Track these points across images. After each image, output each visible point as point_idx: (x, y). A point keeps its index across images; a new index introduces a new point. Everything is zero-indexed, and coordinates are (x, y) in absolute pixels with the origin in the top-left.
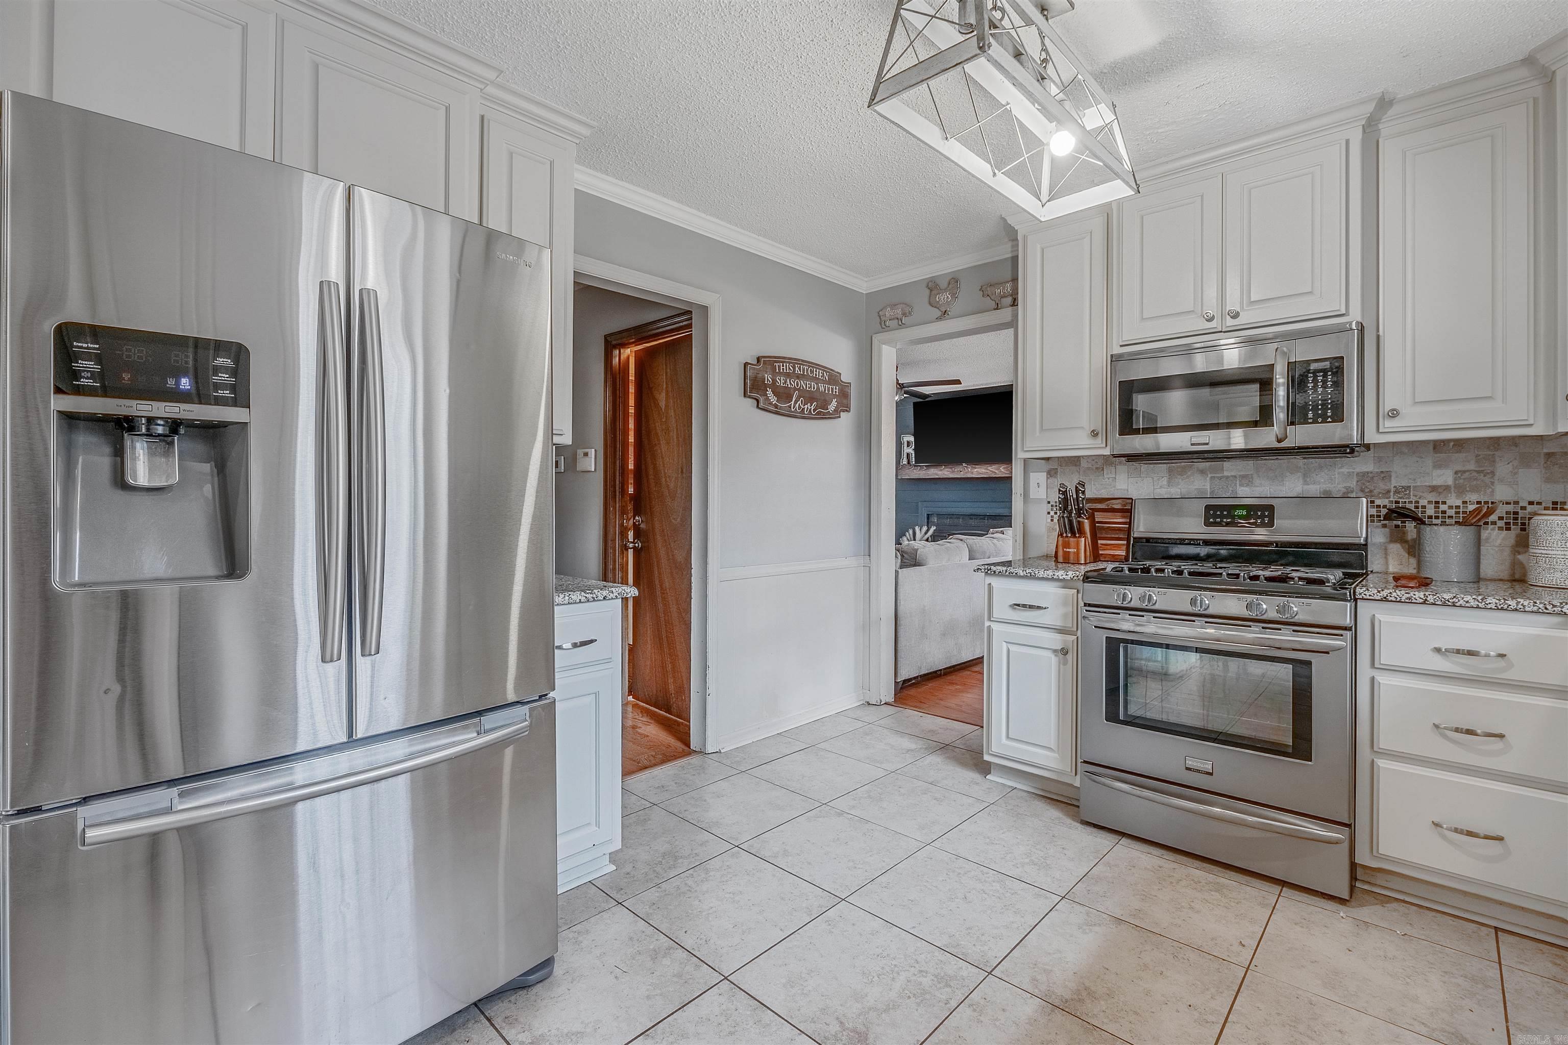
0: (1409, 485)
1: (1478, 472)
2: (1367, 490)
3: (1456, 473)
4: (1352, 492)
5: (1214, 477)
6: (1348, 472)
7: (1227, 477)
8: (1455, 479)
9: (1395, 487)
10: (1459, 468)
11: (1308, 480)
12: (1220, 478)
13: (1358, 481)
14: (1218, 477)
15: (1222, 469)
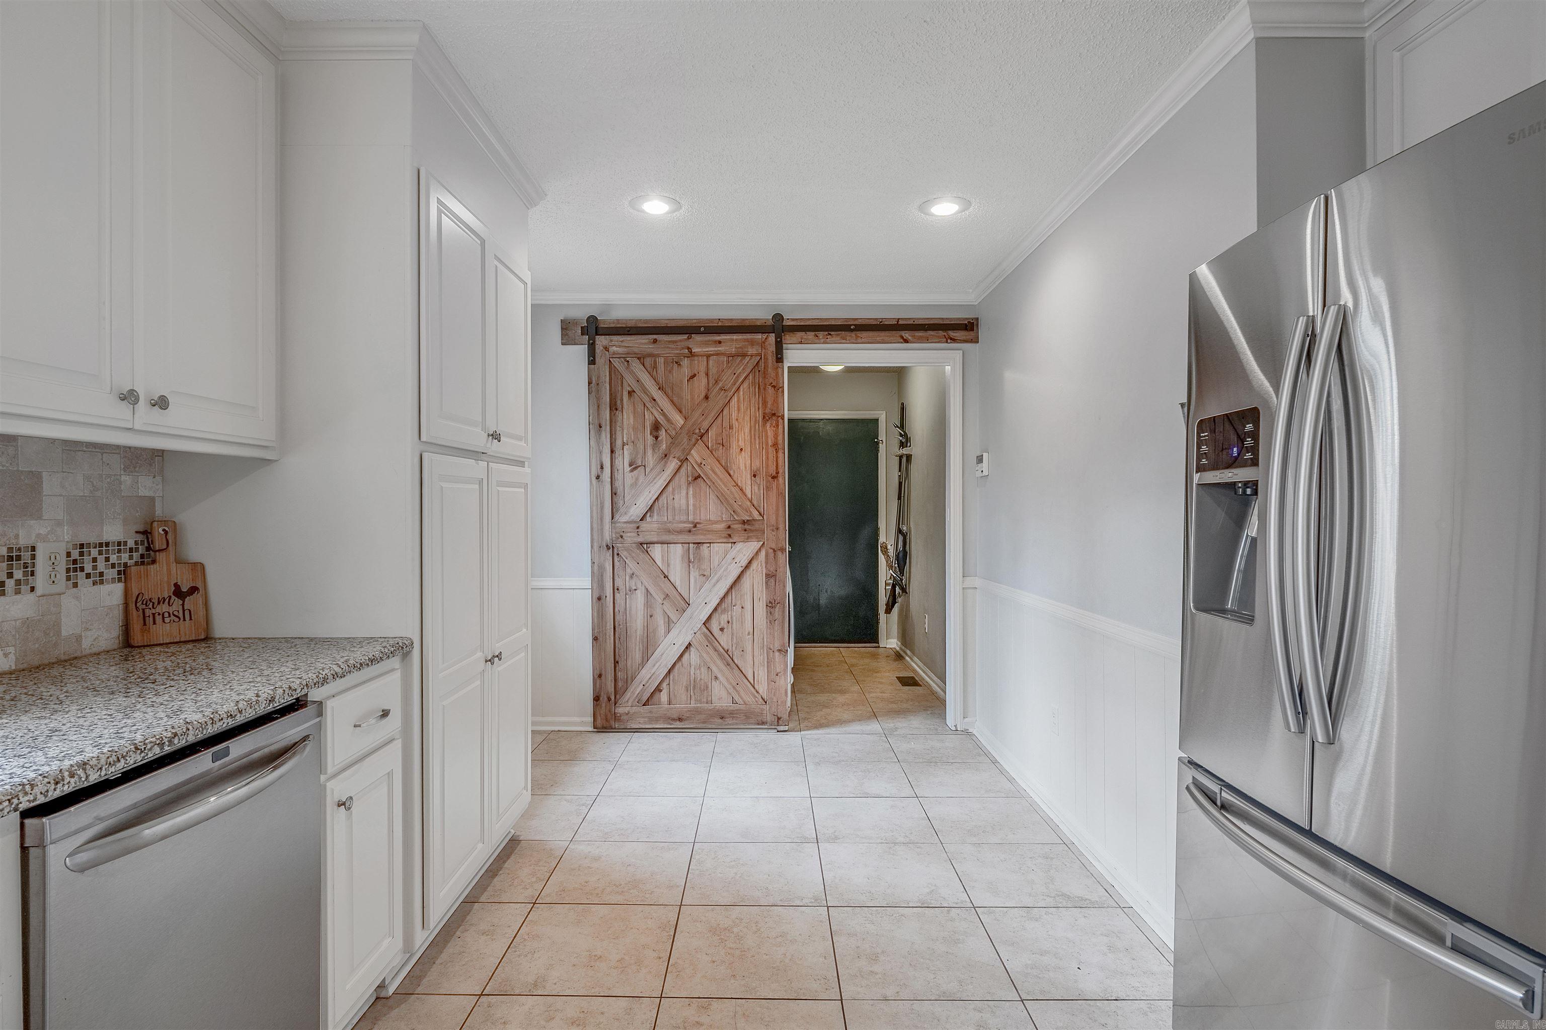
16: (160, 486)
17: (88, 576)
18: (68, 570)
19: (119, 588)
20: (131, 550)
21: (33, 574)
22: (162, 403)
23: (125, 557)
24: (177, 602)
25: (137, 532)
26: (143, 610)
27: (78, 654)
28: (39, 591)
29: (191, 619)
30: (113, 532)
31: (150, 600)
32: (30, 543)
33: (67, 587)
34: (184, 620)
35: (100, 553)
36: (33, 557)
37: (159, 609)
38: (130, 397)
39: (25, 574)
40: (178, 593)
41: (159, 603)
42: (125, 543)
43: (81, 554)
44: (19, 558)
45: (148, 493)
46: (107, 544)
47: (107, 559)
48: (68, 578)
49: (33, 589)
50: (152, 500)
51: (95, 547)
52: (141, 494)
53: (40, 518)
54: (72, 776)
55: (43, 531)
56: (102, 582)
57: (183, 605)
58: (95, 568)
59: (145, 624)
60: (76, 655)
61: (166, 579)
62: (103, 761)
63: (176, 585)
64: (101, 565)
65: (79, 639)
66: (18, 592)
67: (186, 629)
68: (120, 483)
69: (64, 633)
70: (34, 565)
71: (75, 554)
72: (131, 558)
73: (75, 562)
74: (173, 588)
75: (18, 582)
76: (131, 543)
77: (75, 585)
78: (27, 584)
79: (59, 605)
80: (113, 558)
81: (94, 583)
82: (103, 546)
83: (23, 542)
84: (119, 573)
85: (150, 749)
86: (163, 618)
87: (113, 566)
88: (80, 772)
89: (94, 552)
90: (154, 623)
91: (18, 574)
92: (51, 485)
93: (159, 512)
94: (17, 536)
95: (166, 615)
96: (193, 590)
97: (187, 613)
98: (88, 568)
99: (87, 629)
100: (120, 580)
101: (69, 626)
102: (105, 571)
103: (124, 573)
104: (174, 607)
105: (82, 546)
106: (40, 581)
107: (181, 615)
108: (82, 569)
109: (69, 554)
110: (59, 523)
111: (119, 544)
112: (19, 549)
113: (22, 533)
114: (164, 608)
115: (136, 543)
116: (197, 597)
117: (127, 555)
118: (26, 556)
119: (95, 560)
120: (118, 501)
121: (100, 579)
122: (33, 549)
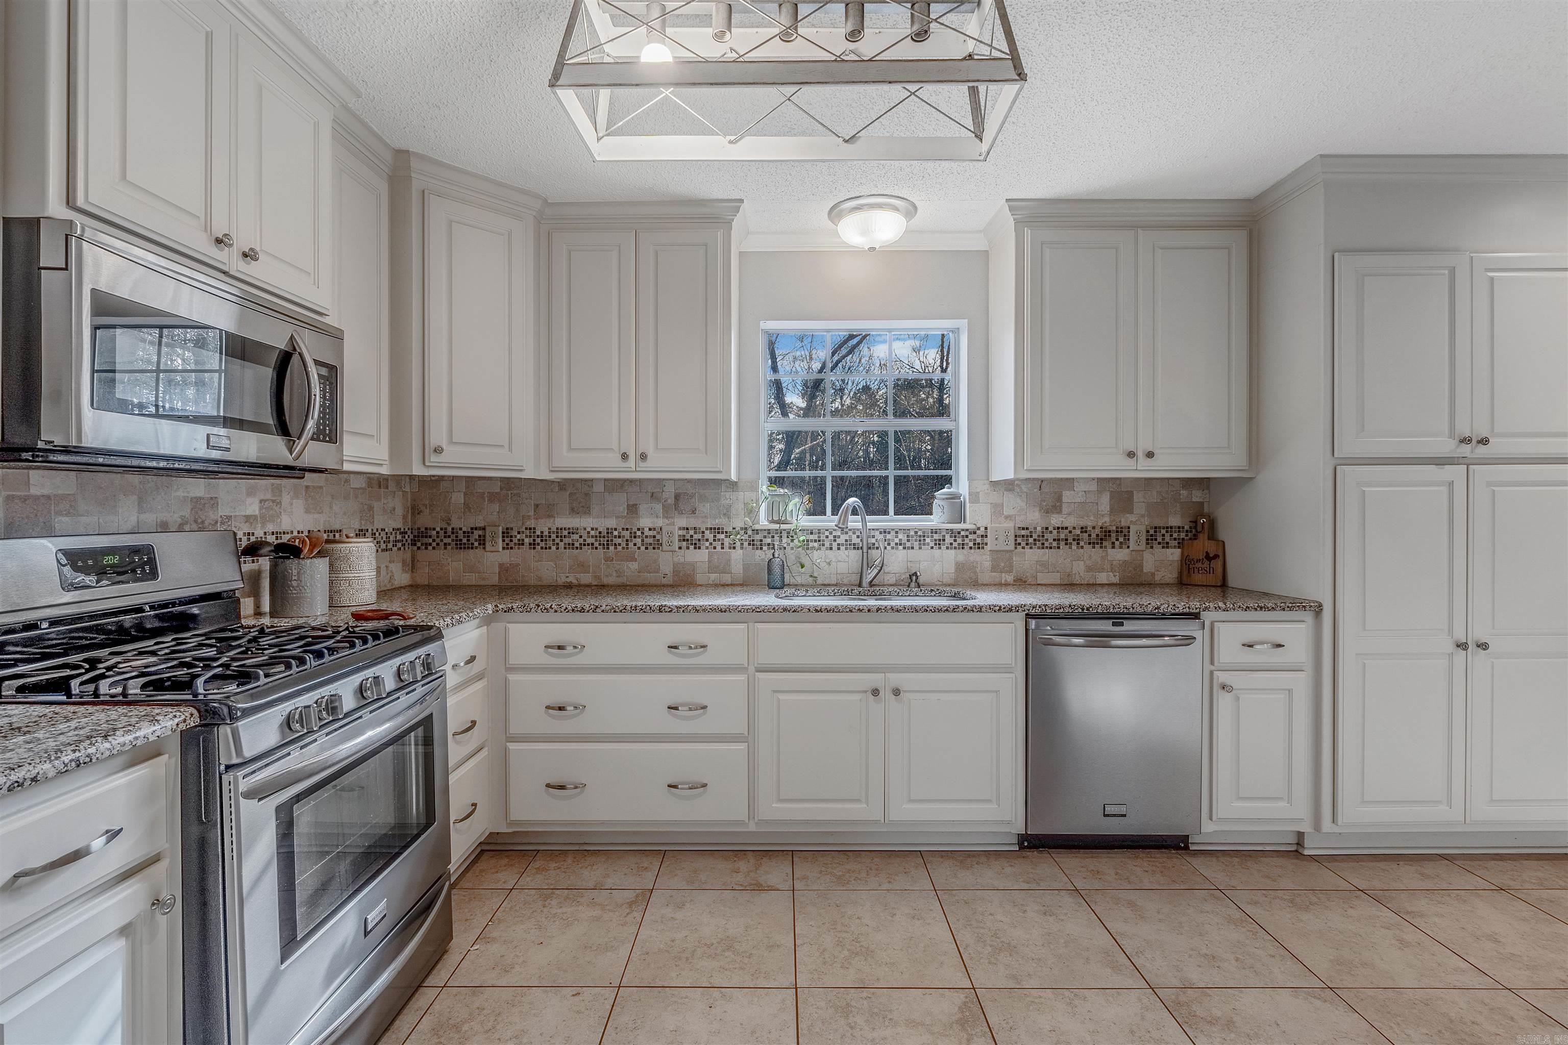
0: (231, 514)
1: (273, 501)
2: (200, 521)
3: (261, 502)
4: (187, 523)
5: (13, 497)
6: (184, 497)
7: (36, 498)
8: (260, 509)
9: (221, 517)
10: (262, 497)
11: (145, 505)
12: (24, 499)
13: (192, 509)
14: (20, 498)
15: (28, 483)
16: (1208, 496)
17: (1159, 543)
18: (1147, 540)
19: (1178, 551)
20: (1187, 531)
21: (1128, 540)
22: (1150, 455)
23: (1183, 535)
24: (1207, 563)
25: (1190, 522)
26: (1189, 565)
27: (1152, 582)
28: (1131, 548)
29: (1213, 573)
30: (1175, 521)
31: (1193, 559)
32: (1127, 525)
33: (1146, 548)
34: (1210, 573)
35: (1167, 532)
36: (1129, 532)
37: (1196, 565)
38: (1131, 455)
39: (1124, 539)
40: (1208, 558)
41: (1197, 562)
42: (1183, 528)
43: (1155, 532)
44: (1122, 532)
45: (1198, 500)
46: (1171, 527)
47: (1171, 536)
48: (1147, 544)
49: (1128, 547)
50: (1202, 504)
51: (1164, 529)
52: (1194, 500)
53: (1133, 513)
54: (1040, 607)
55: (1134, 519)
56: (1168, 547)
57: (1210, 564)
58: (1163, 539)
59: (1189, 573)
60: (1152, 583)
61: (1202, 548)
62: (1053, 607)
63: (1207, 552)
64: (1167, 538)
65: (1153, 574)
66: (1121, 548)
67: (1210, 579)
68: (1180, 495)
69: (1145, 571)
70: (1129, 536)
71: (1152, 532)
72: (1187, 535)
73: (1152, 535)
74: (1205, 554)
75: (1121, 543)
76: (1187, 528)
77: (1152, 547)
78: (1125, 544)
79: (1142, 556)
80: (1175, 535)
81: (1163, 547)
82: (1169, 529)
83: (1123, 524)
84: (1179, 543)
85: (1077, 609)
86: (1199, 570)
87: (1175, 539)
88: (1043, 607)
89: (1163, 531)
90: (1194, 573)
91: (1121, 539)
92: (1138, 497)
93: (1206, 510)
94: (1120, 521)
95: (1200, 569)
96: (1216, 556)
97: (1211, 569)
98: (1160, 539)
99: (1158, 571)
100: (1179, 547)
101: (1148, 567)
102: (1170, 542)
103: (1181, 545)
104: (1205, 565)
105: (1156, 528)
106: (1132, 543)
107: (1208, 570)
108: (1156, 540)
109: (1148, 532)
110: (1143, 516)
111: (1179, 527)
112: (1122, 528)
113: (1123, 520)
114: (1199, 565)
115: (1190, 527)
116: (1219, 562)
117: (1184, 534)
118: (1125, 531)
119: (1163, 535)
120: (1178, 505)
121: (1167, 546)
122: (1129, 528)
